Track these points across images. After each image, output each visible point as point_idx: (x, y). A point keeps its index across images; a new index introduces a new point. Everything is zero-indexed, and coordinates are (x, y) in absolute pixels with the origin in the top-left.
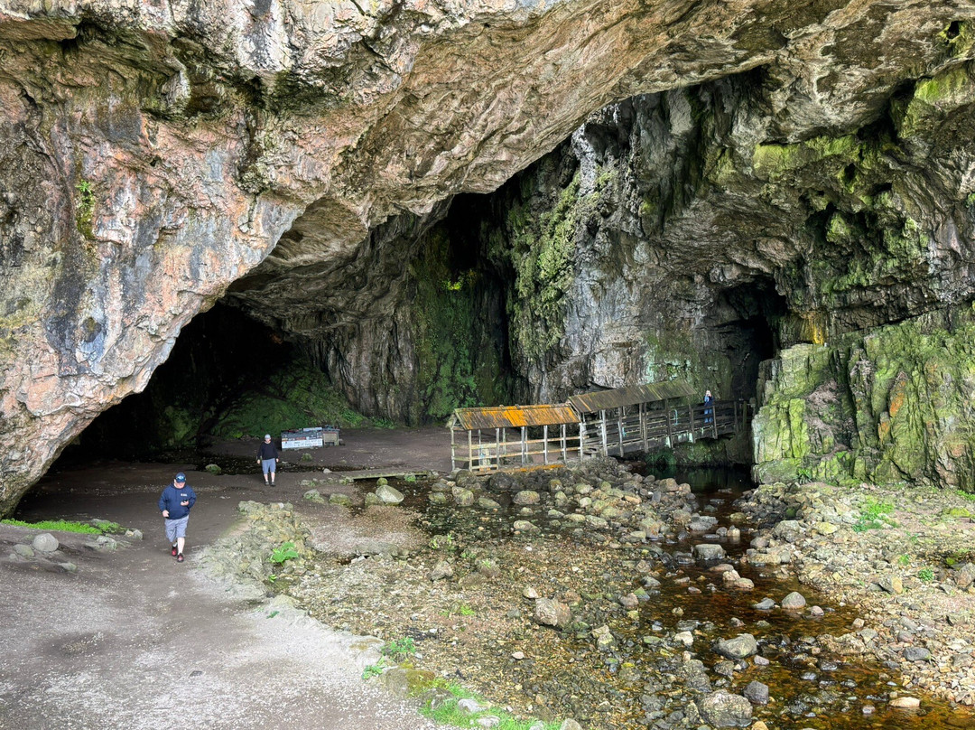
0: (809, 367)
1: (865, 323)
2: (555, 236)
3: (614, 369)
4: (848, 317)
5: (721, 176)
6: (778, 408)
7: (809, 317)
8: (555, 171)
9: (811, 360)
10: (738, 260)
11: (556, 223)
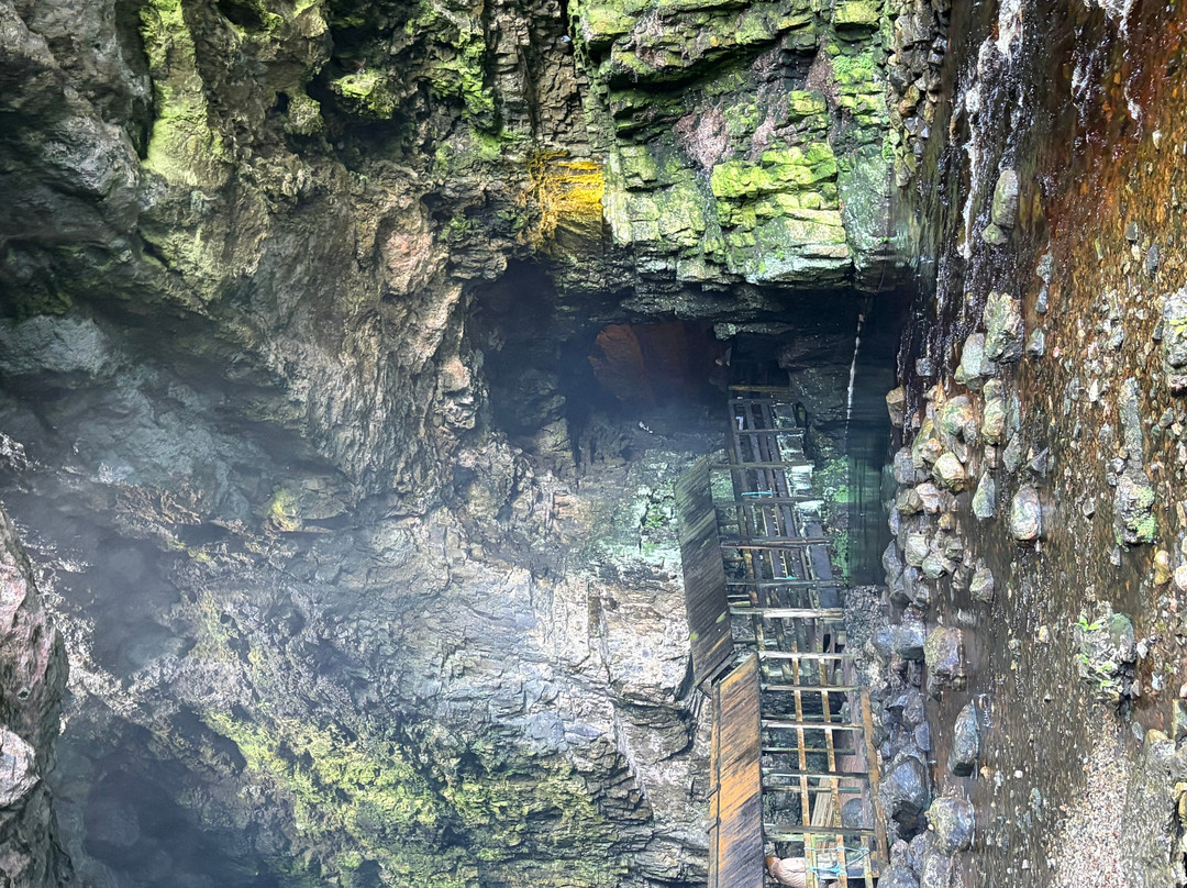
0: (649, 188)
1: (565, 81)
2: (345, 785)
3: (649, 642)
4: (552, 115)
5: (207, 266)
6: (733, 227)
7: (553, 207)
8: (205, 786)
9: (637, 182)
10: (430, 351)
11: (316, 782)
